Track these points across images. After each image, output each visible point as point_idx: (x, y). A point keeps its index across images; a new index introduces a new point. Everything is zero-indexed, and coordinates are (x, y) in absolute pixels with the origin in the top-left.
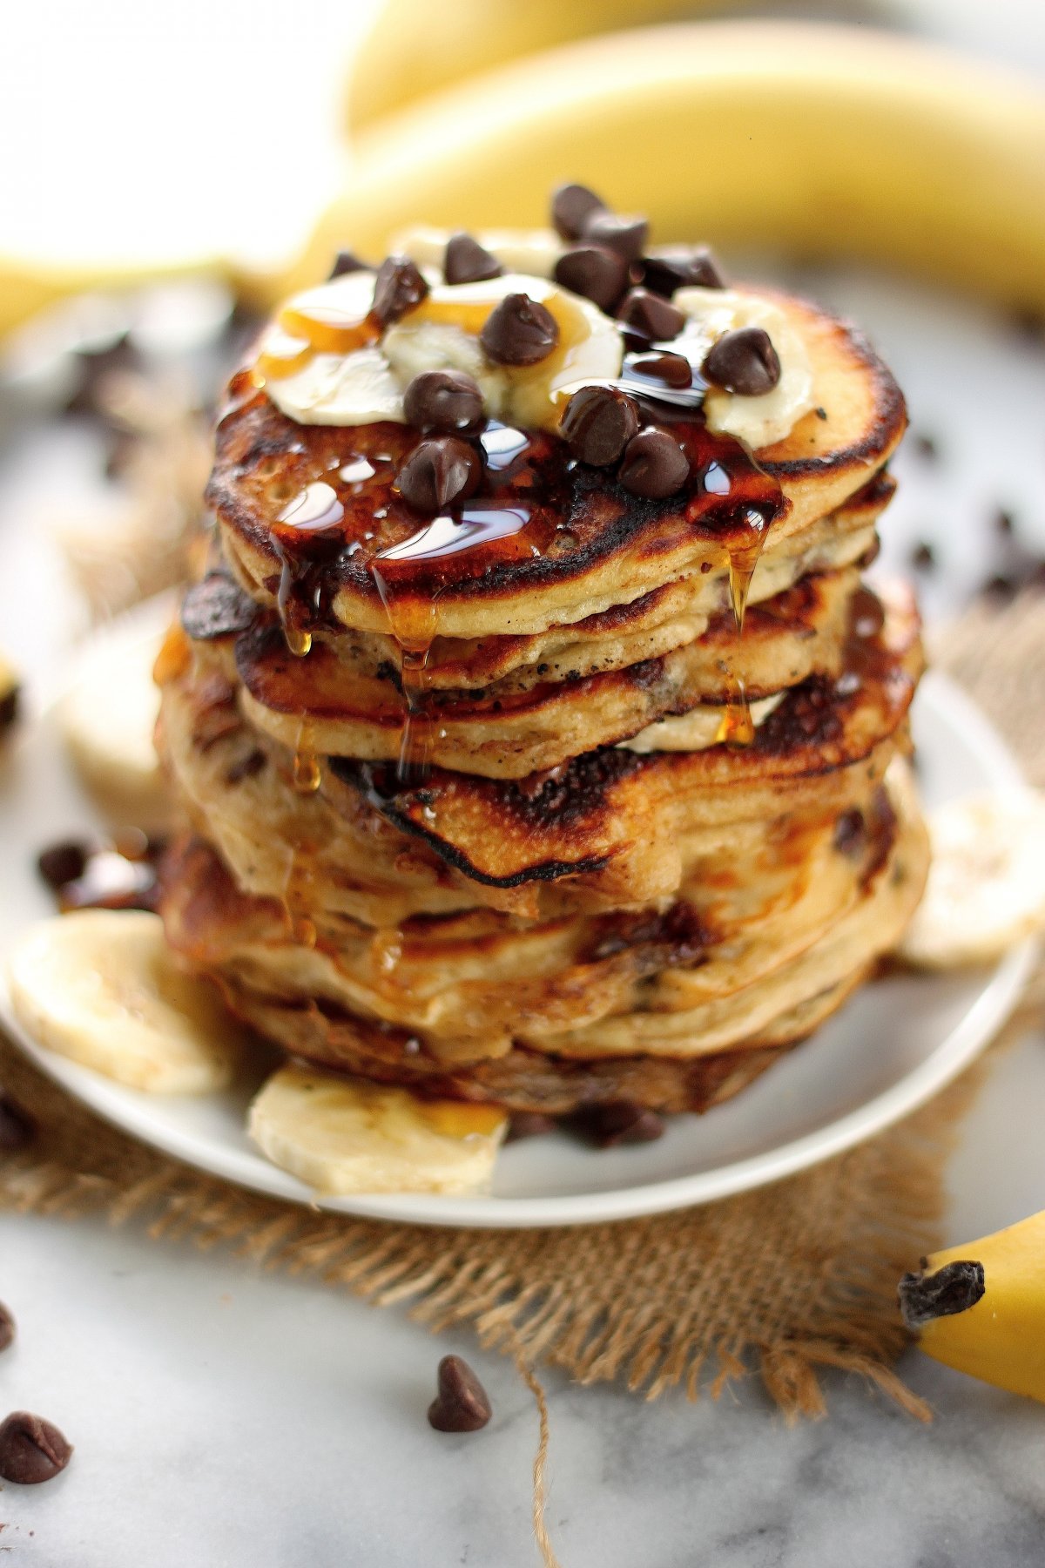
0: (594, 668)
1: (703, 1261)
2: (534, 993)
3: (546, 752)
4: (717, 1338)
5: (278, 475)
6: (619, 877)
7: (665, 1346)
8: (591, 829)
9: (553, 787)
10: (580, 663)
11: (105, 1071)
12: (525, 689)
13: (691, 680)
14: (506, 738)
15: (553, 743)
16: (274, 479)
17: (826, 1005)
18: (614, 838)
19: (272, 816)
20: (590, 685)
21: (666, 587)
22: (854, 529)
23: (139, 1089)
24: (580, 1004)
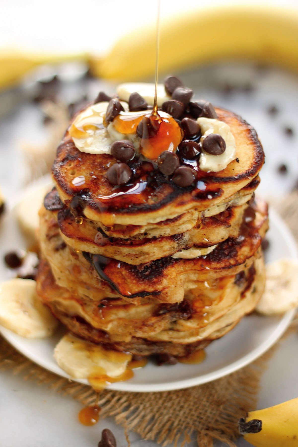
0: (161, 235)
1: (185, 403)
2: (139, 324)
3: (145, 259)
4: (186, 428)
5: (72, 167)
6: (165, 296)
7: (170, 430)
8: (157, 282)
9: (147, 268)
10: (156, 234)
11: (14, 331)
12: (140, 239)
13: (191, 239)
14: (134, 253)
15: (147, 256)
16: (71, 168)
17: (229, 328)
18: (164, 285)
19: (67, 263)
20: (160, 239)
21: (184, 214)
22: (245, 195)
23: (24, 337)
24: (152, 328)
